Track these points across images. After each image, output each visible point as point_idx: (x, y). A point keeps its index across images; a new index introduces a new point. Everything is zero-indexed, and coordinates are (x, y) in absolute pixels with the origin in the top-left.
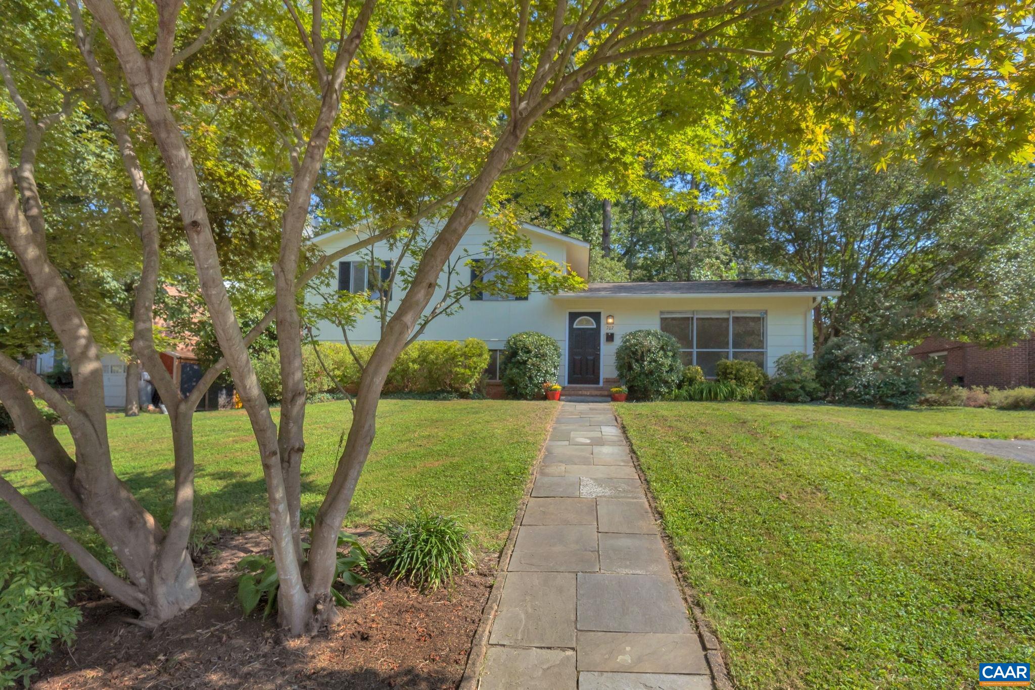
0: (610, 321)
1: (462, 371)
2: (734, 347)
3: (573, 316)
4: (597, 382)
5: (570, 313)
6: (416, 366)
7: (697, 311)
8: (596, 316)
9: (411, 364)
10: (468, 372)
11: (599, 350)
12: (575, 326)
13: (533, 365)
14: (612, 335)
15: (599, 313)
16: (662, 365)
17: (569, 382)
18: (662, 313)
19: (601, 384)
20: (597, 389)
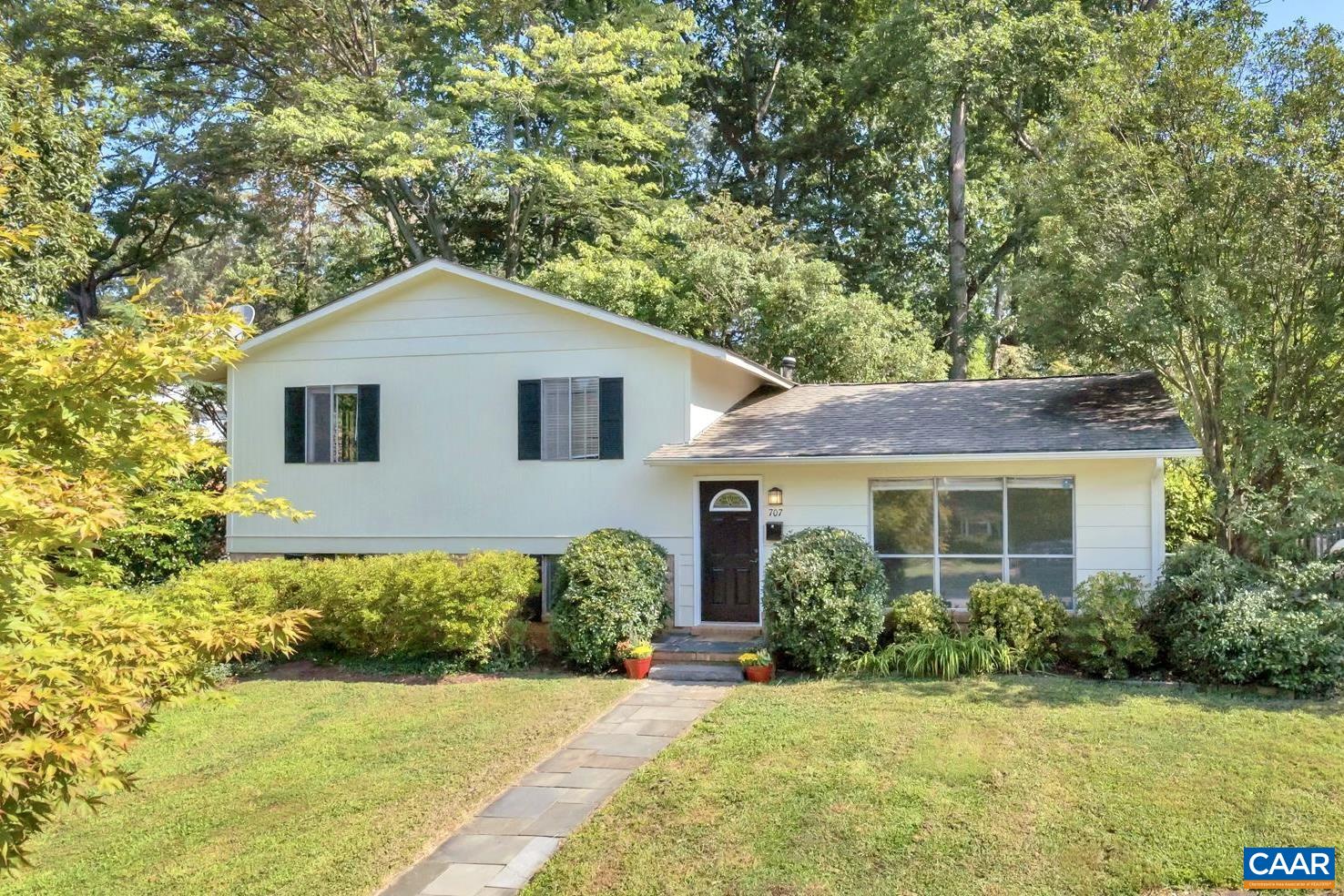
0: (775, 499)
1: (455, 627)
2: (1009, 552)
3: (708, 490)
5: (702, 483)
6: (375, 617)
8: (750, 489)
9: (366, 613)
10: (466, 628)
11: (756, 555)
12: (712, 509)
13: (591, 610)
14: (779, 526)
15: (756, 483)
16: (832, 612)
17: (704, 619)
18: (872, 481)
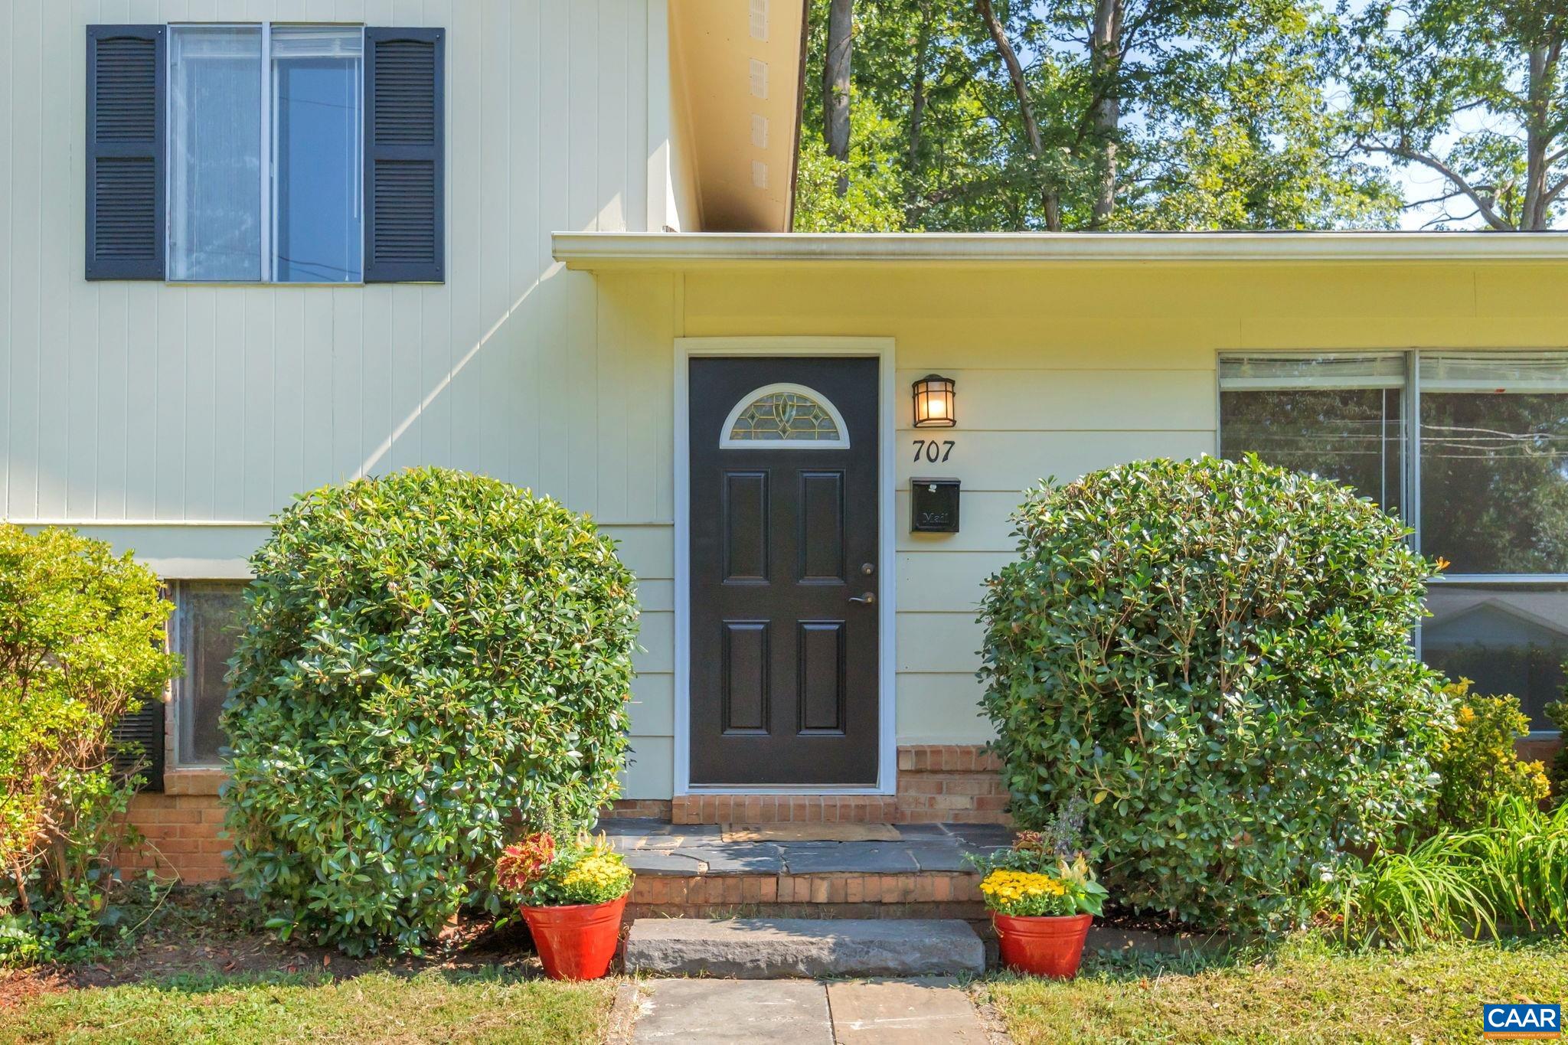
0: (936, 407)
3: (715, 382)
4: (868, 774)
5: (695, 362)
7: (1430, 355)
8: (852, 383)
11: (872, 583)
12: (727, 442)
14: (950, 491)
15: (869, 366)
17: (700, 774)
18: (1228, 362)
19: (887, 783)
20: (862, 815)
